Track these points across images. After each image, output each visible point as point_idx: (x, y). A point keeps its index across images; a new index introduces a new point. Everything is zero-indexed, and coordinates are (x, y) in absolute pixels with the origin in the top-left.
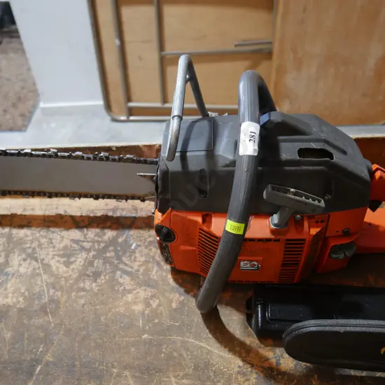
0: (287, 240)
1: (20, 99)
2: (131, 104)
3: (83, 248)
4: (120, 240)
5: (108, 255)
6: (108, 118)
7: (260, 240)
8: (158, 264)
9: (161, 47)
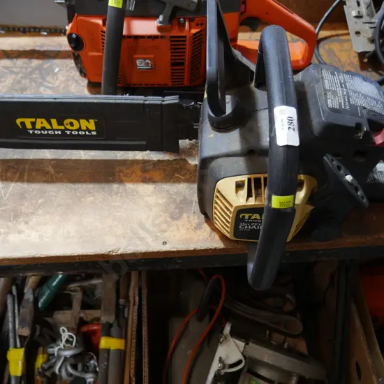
0: (171, 37)
3: (12, 72)
4: (45, 66)
5: (34, 76)
7: (150, 37)
8: (77, 81)
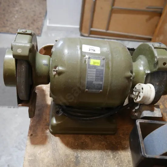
1: (34, 20)
2: (92, 29)
6: (79, 34)
9: (113, 5)
